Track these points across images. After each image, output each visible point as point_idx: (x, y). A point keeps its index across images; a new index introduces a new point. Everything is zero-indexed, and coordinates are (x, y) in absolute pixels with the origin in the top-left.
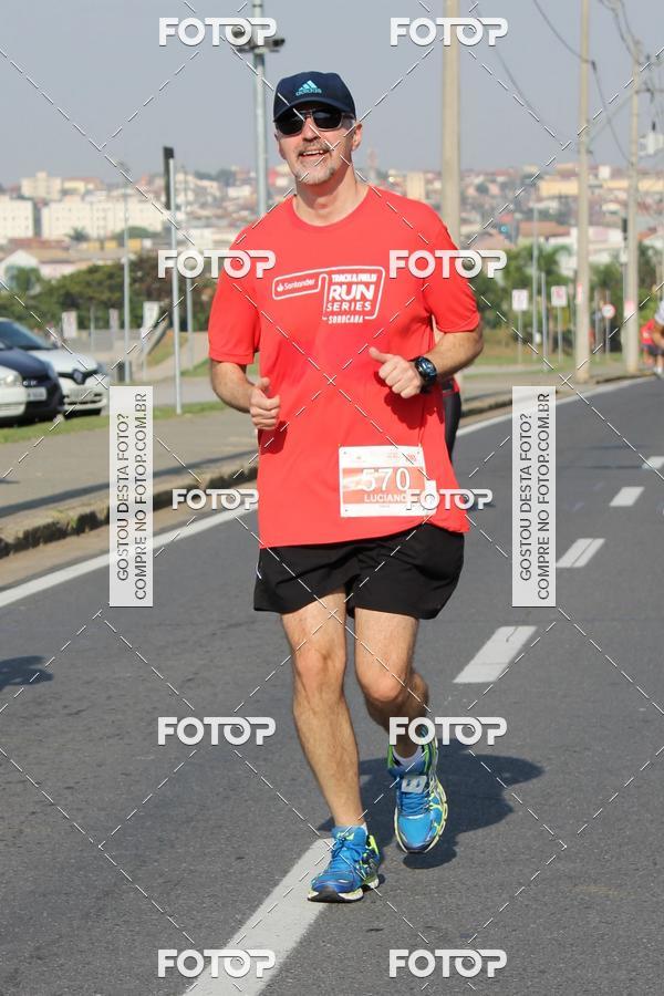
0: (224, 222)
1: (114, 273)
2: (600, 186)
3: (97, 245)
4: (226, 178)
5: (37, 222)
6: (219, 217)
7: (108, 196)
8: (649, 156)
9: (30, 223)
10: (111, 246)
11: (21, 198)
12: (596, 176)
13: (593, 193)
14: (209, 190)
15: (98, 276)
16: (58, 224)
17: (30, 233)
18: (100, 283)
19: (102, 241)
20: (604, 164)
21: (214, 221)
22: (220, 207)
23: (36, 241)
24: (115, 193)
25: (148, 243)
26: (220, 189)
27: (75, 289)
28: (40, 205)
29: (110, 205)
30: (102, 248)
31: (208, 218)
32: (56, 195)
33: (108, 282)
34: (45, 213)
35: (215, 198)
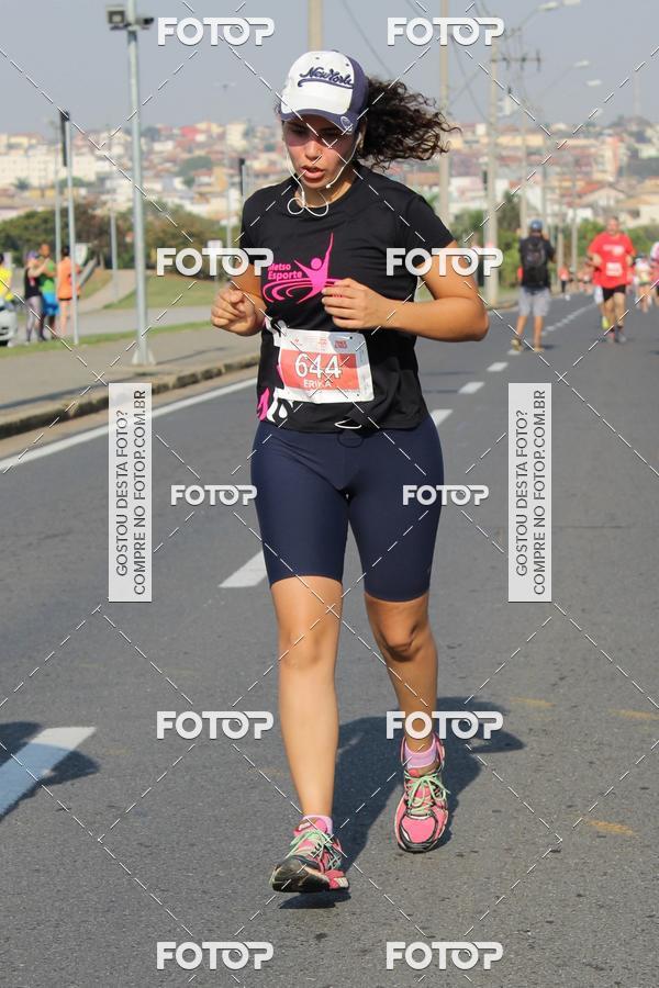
1: (47, 219)
2: (477, 142)
3: (38, 193)
4: (152, 134)
7: (49, 151)
8: (505, 117)
10: (51, 193)
12: (474, 132)
13: (471, 147)
15: (34, 221)
18: (36, 227)
19: (42, 189)
20: (480, 123)
26: (147, 144)
27: (14, 232)
29: (50, 158)
30: (43, 196)
32: (2, 150)
33: (43, 227)
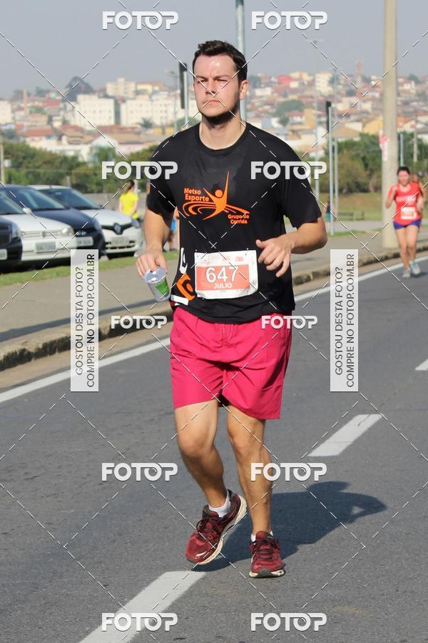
3: (159, 129)
5: (117, 114)
7: (169, 95)
9: (112, 114)
10: (170, 131)
11: (107, 97)
16: (133, 114)
17: (112, 122)
19: (163, 127)
23: (116, 128)
28: (119, 102)
29: (170, 102)
32: (131, 95)
34: (123, 107)
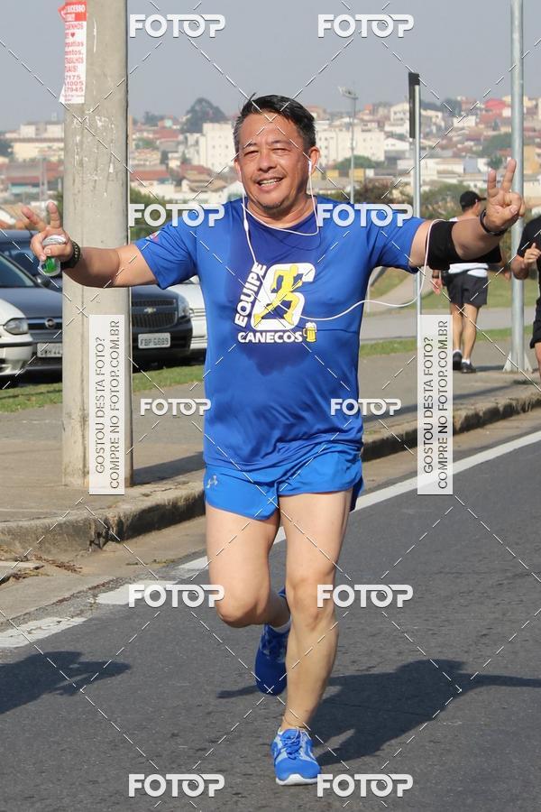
0: (449, 153)
4: (451, 108)
6: (443, 148)
10: (333, 175)
14: (434, 120)
21: (438, 150)
22: (445, 137)
24: (337, 123)
25: (370, 173)
26: (444, 119)
29: (333, 134)
31: (432, 148)
35: (439, 128)
